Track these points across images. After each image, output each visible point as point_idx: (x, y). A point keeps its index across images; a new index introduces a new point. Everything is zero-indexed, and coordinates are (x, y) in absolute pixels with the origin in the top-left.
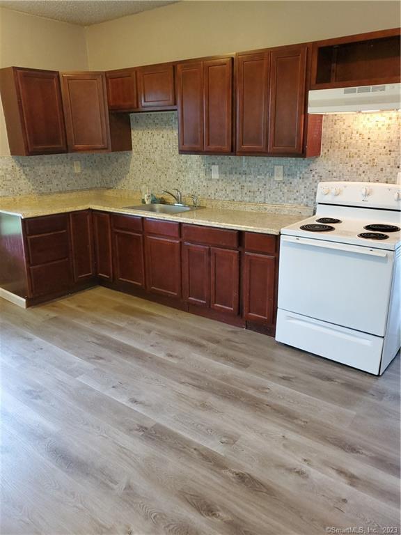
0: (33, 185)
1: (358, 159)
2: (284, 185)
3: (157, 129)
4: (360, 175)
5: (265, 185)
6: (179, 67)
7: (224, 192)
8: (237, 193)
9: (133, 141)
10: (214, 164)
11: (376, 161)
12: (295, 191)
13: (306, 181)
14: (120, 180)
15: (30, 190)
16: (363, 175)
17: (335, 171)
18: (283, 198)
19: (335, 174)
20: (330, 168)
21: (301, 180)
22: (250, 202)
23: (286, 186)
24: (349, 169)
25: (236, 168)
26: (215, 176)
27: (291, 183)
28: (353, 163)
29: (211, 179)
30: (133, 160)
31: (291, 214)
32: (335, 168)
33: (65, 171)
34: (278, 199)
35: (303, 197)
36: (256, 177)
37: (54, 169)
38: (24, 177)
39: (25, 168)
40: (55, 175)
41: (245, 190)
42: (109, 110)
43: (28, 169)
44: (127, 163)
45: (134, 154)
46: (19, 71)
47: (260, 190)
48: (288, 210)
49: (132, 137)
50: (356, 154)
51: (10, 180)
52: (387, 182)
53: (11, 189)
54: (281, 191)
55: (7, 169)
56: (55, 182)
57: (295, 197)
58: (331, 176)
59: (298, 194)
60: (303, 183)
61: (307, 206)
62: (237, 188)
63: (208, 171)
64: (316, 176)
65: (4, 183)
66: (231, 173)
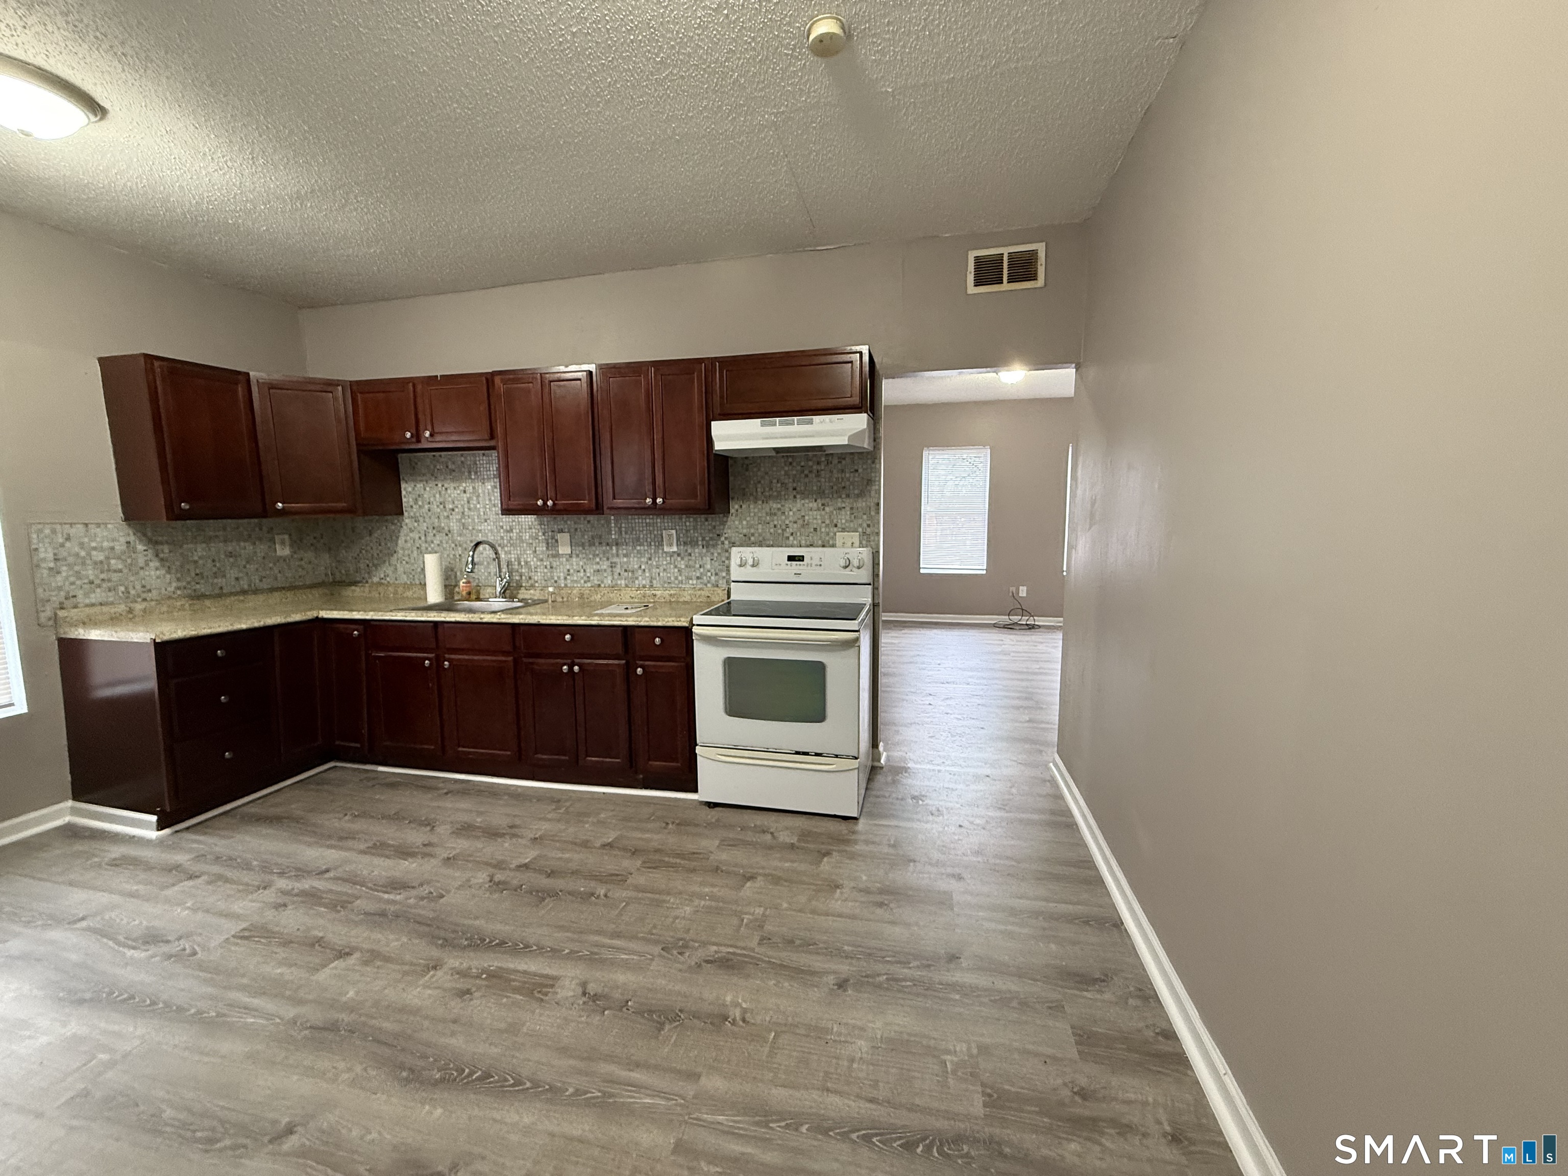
0: (178, 580)
1: (783, 517)
2: (679, 559)
3: (453, 480)
4: (788, 538)
5: (650, 559)
6: (497, 380)
7: (582, 574)
8: (605, 575)
9: (404, 500)
10: (561, 531)
11: (807, 518)
12: (698, 566)
13: (712, 550)
14: (376, 566)
15: (172, 589)
16: (791, 538)
17: (753, 535)
18: (680, 578)
19: (752, 538)
20: (745, 531)
21: (704, 551)
22: (627, 586)
23: (682, 559)
24: (772, 530)
25: (600, 537)
26: (564, 549)
27: (690, 555)
28: (776, 523)
29: (557, 556)
30: (405, 529)
31: (695, 600)
32: (752, 531)
33: (255, 552)
34: (672, 579)
35: (709, 574)
36: (634, 547)
37: (230, 549)
38: (155, 564)
39: (160, 547)
40: (231, 560)
41: (618, 570)
42: (357, 445)
43: (166, 548)
44: (395, 537)
45: (407, 521)
46: (157, 364)
47: (643, 567)
48: (690, 595)
49: (403, 493)
50: (779, 509)
51: (120, 571)
52: (823, 546)
53: (122, 589)
54: (676, 567)
55: (112, 548)
56: (232, 573)
57: (698, 575)
58: (747, 541)
59: (702, 570)
60: (709, 554)
61: (717, 586)
62: (605, 567)
63: (552, 543)
64: (726, 542)
65: (102, 576)
66: (592, 544)
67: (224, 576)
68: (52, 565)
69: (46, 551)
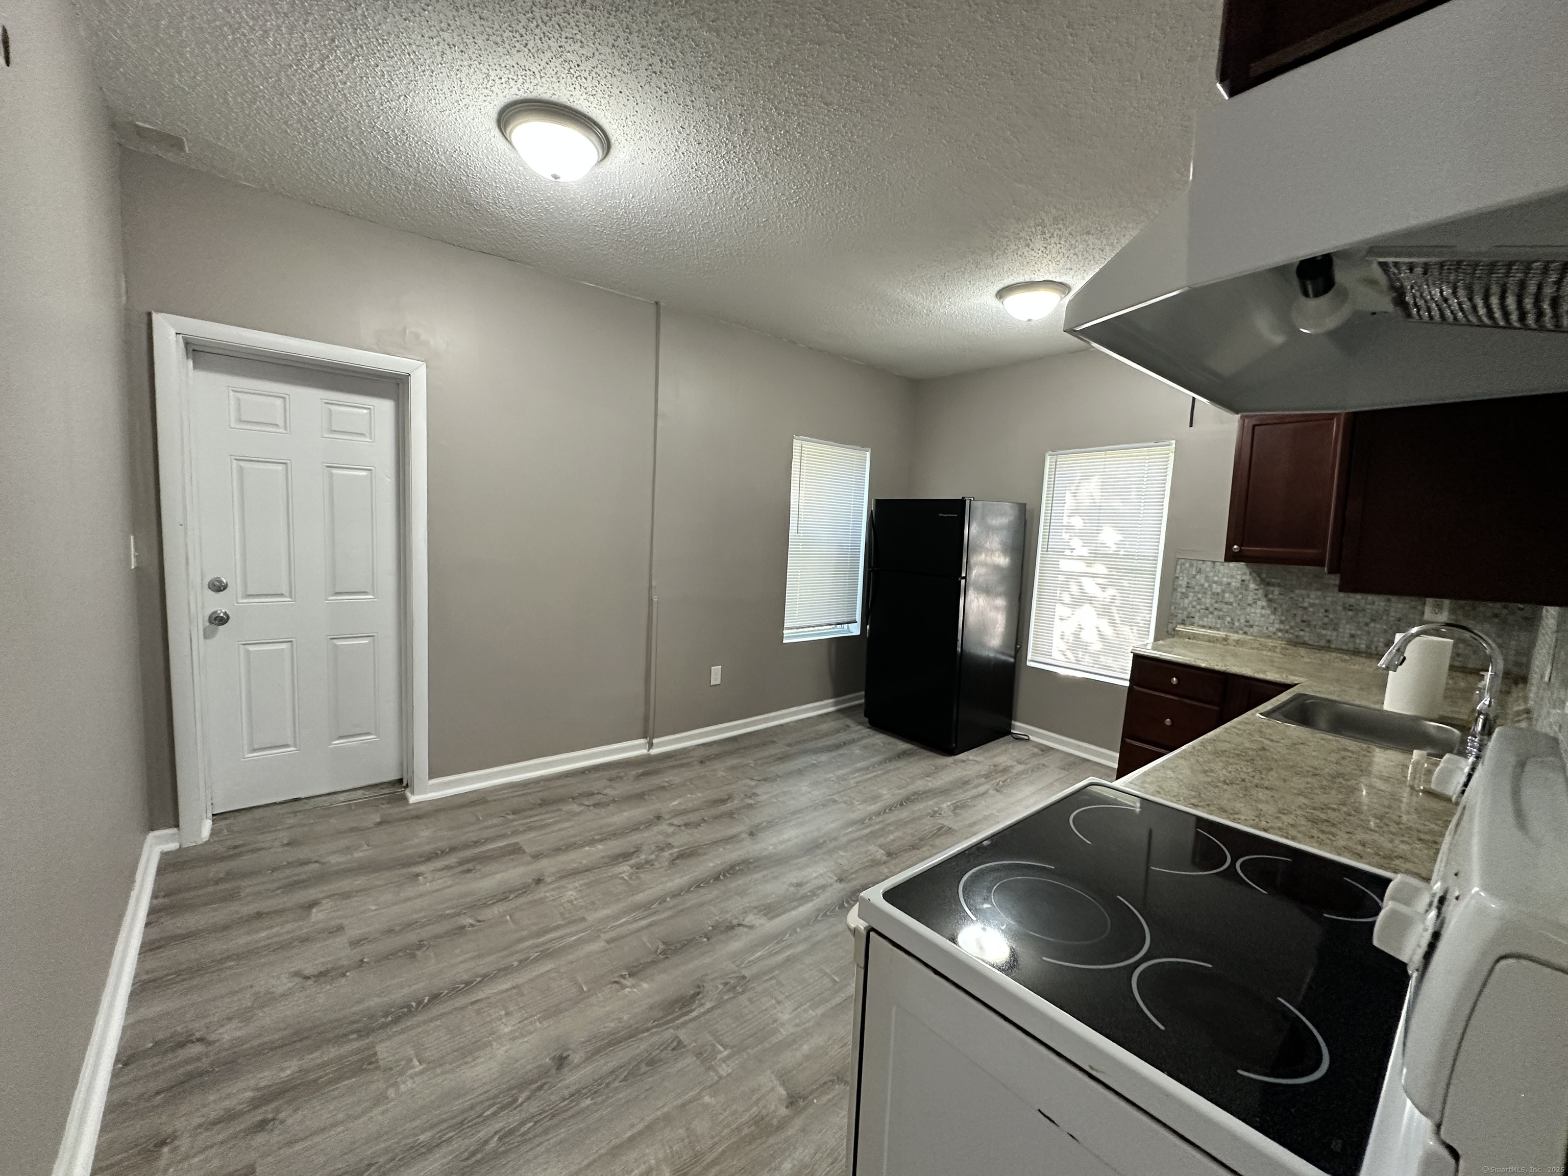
67: (1335, 629)
68: (1184, 590)
69: (1183, 580)
